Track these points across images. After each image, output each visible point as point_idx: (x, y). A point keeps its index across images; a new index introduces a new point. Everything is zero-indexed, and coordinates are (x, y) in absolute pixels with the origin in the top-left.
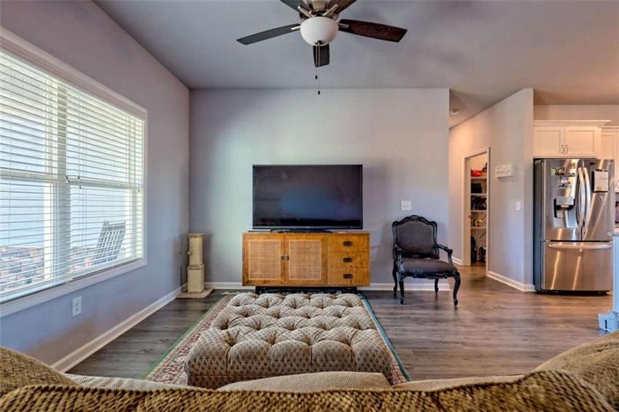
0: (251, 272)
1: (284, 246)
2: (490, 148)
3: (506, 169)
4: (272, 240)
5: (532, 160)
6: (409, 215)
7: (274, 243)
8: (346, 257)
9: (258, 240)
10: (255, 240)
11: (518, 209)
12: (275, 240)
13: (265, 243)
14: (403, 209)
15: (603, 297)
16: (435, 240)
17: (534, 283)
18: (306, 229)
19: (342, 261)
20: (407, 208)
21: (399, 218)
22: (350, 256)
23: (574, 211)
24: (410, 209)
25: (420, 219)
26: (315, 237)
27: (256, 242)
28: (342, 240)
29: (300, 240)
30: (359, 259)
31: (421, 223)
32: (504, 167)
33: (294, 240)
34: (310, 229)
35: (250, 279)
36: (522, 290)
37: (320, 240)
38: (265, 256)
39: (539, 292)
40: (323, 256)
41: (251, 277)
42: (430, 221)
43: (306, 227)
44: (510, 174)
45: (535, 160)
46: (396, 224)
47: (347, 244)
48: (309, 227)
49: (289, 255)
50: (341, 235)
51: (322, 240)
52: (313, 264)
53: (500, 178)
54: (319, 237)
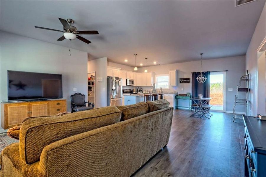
0: (10, 121)
1: (29, 108)
2: (95, 72)
3: (101, 79)
4: (23, 106)
6: (76, 93)
7: (24, 107)
8: (58, 109)
9: (15, 106)
10: (12, 106)
11: (104, 90)
12: (24, 105)
13: (18, 108)
14: (74, 91)
16: (84, 100)
18: (38, 100)
19: (56, 111)
20: (75, 90)
21: (73, 93)
22: (59, 108)
23: (115, 91)
24: (76, 91)
25: (80, 94)
26: (45, 102)
27: (13, 107)
28: (56, 103)
29: (37, 104)
30: (63, 109)
31: (80, 95)
32: (100, 78)
33: (35, 105)
34: (40, 100)
35: (9, 125)
37: (47, 104)
38: (19, 113)
40: (48, 110)
41: (10, 124)
42: (83, 94)
43: (38, 99)
44: (102, 80)
45: (108, 77)
46: (72, 96)
47: (58, 104)
48: (40, 99)
49: (32, 112)
50: (56, 101)
51: (48, 103)
52: (44, 113)
53: (99, 81)
54: (46, 102)
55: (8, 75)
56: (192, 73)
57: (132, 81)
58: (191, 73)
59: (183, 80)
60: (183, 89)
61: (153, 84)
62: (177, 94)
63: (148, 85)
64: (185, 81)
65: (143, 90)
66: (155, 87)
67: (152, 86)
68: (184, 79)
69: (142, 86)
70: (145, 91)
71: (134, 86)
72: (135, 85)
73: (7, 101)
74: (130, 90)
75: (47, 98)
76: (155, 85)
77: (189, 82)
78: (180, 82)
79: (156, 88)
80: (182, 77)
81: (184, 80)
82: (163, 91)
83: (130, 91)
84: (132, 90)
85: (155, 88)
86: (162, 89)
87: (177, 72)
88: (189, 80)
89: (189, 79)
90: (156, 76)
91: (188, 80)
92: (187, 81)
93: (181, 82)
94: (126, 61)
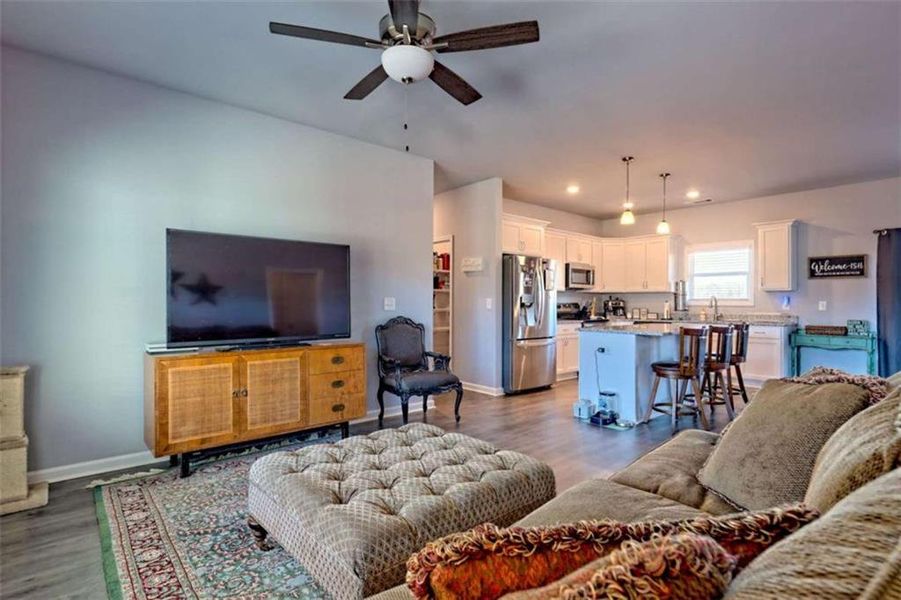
0: (175, 427)
1: (239, 373)
2: (453, 237)
3: (476, 262)
4: (217, 366)
5: (501, 256)
6: (395, 316)
7: (219, 369)
8: (336, 380)
9: (190, 368)
10: (181, 368)
11: (489, 307)
12: (222, 365)
13: (202, 372)
14: (386, 308)
15: (548, 392)
16: (423, 347)
17: (503, 386)
18: (268, 343)
19: (330, 387)
20: (390, 308)
21: (382, 318)
22: (341, 377)
23: (532, 309)
24: (393, 308)
25: (407, 321)
26: (291, 353)
27: (185, 372)
28: (330, 355)
29: (265, 362)
30: (352, 381)
31: (408, 326)
32: (472, 260)
33: (257, 362)
34: (273, 342)
35: (171, 442)
36: (495, 395)
37: (298, 359)
38: (204, 396)
39: (508, 395)
40: (304, 382)
41: (174, 438)
42: (417, 323)
43: (269, 339)
44: (480, 268)
45: (504, 255)
46: (381, 328)
47: (337, 360)
48: (273, 339)
49: (248, 389)
50: (327, 348)
51: (301, 358)
52: (287, 398)
53: (467, 272)
54: (296, 353)
55: (168, 244)
56: (880, 232)
57: (588, 272)
58: (875, 232)
59: (826, 267)
60: (829, 305)
61: (677, 284)
62: (796, 325)
63: (651, 289)
64: (839, 267)
65: (630, 305)
66: (684, 295)
67: (673, 290)
68: (833, 261)
69: (624, 291)
70: (636, 311)
71: (591, 291)
72: (597, 289)
73: (163, 346)
74: (576, 305)
75: (296, 335)
76: (684, 289)
77: (862, 273)
78: (812, 274)
79: (688, 298)
80: (823, 254)
81: (830, 264)
82: (721, 311)
83: (575, 311)
84: (585, 308)
85: (684, 299)
86: (718, 304)
87: (798, 229)
88: (860, 265)
89: (861, 259)
90: (687, 248)
91: (853, 265)
92: (849, 269)
93: (818, 273)
94: (573, 190)
